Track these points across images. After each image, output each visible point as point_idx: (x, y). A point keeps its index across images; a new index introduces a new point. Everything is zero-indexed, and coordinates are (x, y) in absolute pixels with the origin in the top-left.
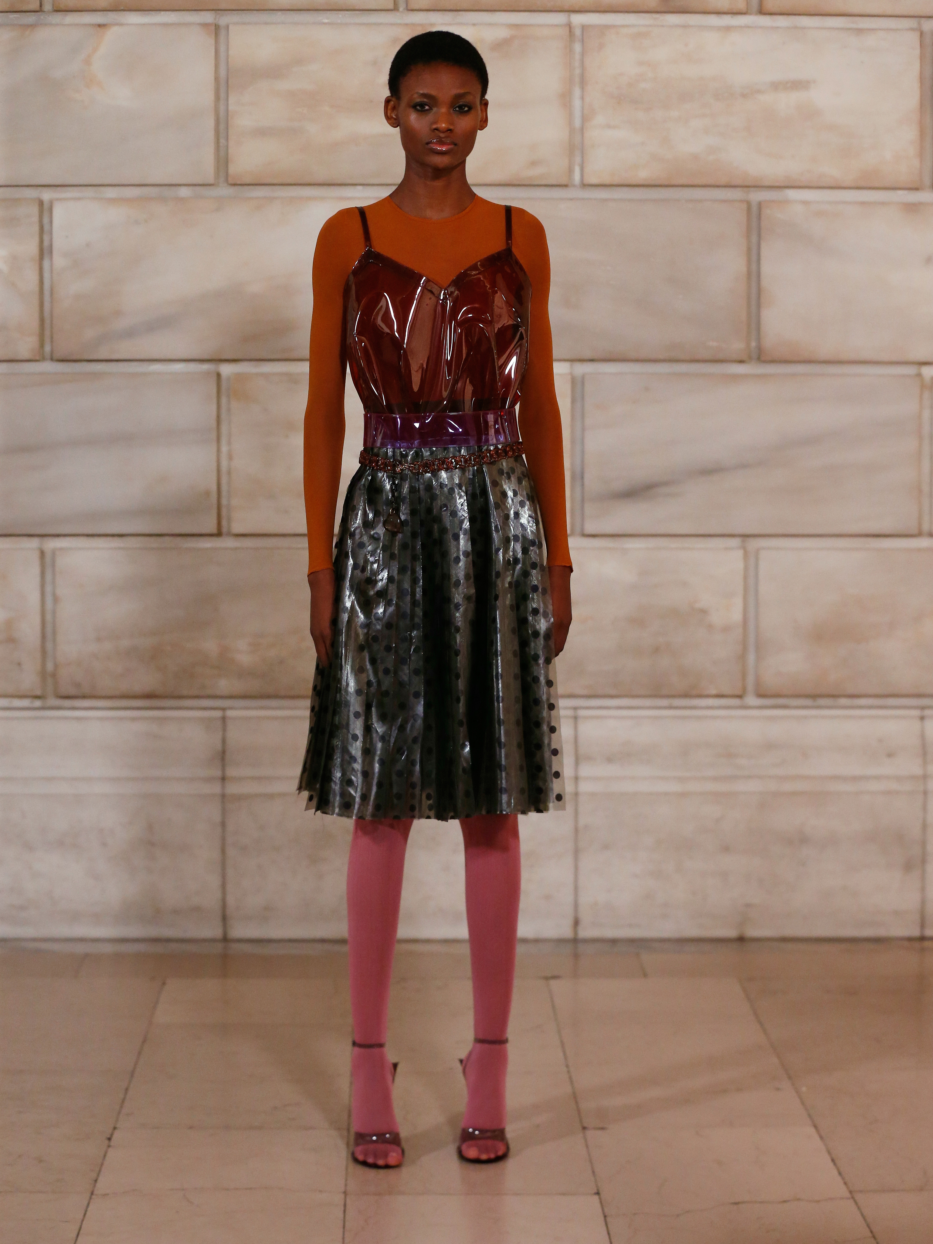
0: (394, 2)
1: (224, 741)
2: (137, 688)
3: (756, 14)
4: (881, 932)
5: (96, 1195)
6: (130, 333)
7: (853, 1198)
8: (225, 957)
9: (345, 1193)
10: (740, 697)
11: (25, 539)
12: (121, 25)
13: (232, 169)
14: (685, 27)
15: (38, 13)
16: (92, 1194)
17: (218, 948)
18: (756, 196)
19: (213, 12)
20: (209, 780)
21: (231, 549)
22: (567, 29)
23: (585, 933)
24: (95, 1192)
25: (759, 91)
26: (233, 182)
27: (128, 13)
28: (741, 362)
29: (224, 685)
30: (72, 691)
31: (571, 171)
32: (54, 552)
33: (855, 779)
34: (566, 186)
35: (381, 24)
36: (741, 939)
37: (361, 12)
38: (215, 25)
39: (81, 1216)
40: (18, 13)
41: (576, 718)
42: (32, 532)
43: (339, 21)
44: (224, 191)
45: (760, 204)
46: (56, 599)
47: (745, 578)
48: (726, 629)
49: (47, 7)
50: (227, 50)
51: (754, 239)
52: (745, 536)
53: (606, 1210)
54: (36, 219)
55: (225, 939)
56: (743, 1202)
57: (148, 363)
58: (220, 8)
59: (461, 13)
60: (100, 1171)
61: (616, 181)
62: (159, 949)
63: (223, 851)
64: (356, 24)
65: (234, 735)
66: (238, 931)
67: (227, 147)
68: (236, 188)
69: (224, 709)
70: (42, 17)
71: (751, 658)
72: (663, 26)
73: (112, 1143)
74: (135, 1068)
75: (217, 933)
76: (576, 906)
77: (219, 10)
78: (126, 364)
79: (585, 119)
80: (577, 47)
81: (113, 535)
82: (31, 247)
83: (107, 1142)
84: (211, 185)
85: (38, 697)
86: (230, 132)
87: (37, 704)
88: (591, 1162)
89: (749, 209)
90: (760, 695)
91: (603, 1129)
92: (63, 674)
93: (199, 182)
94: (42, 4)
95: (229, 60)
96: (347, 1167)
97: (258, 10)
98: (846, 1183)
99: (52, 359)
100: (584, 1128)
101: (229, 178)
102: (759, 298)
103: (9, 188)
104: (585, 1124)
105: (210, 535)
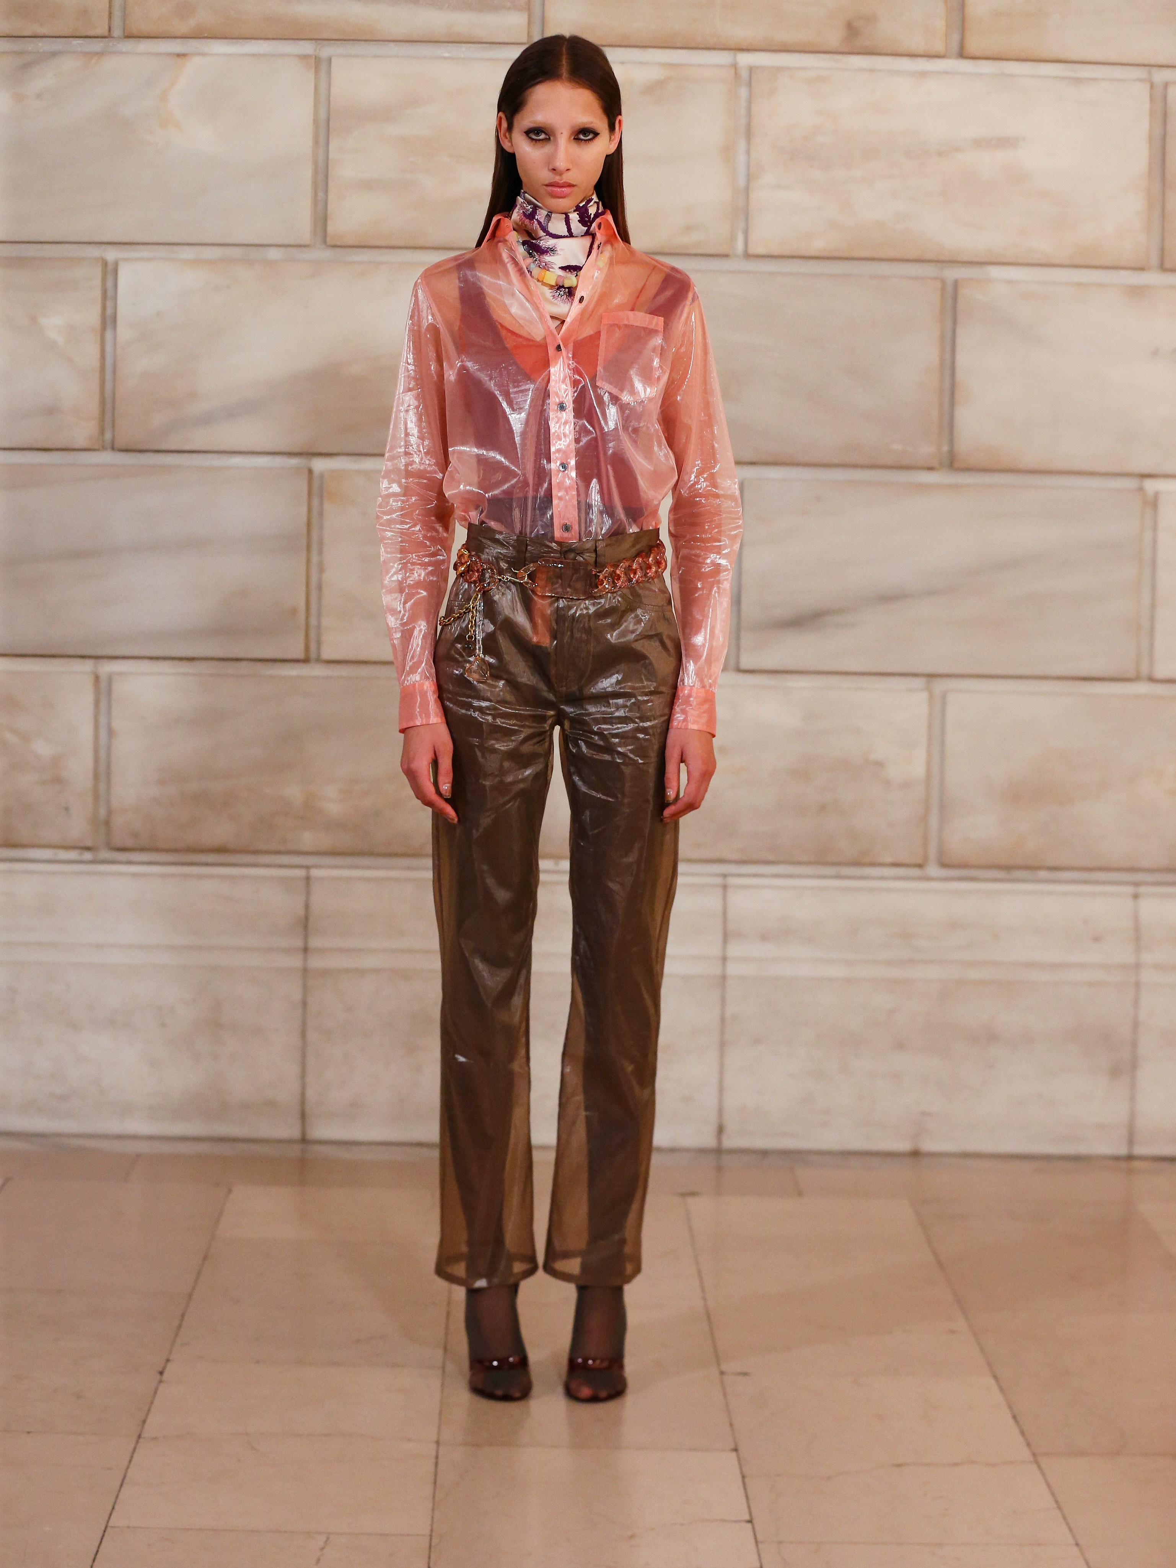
0: (528, 32)
1: (307, 906)
2: (207, 842)
3: (956, 58)
5: (145, 1438)
6: (207, 420)
7: (1036, 1462)
8: (303, 1162)
9: (438, 1443)
10: (920, 866)
11: (77, 662)
12: (204, 54)
13: (331, 229)
14: (872, 70)
15: (106, 39)
16: (139, 1437)
17: (296, 1150)
18: (952, 274)
19: (314, 41)
20: (287, 951)
21: (320, 678)
22: (732, 71)
23: (729, 1142)
24: (143, 1435)
25: (958, 149)
26: (332, 244)
27: (213, 41)
28: (931, 469)
29: (308, 839)
30: (129, 843)
31: (733, 238)
32: (111, 677)
33: (1055, 966)
34: (726, 256)
36: (915, 1154)
37: (489, 46)
38: (316, 57)
39: (126, 1463)
40: (82, 39)
41: (725, 887)
42: (87, 653)
43: (462, 56)
44: (321, 254)
45: (956, 284)
46: (111, 733)
47: (930, 725)
48: (905, 786)
49: (117, 32)
50: (329, 89)
51: (949, 324)
52: (930, 676)
53: (744, 1469)
54: (98, 282)
55: (304, 1140)
56: (907, 1464)
57: (227, 456)
58: (321, 37)
60: (149, 1410)
61: (786, 251)
62: (221, 1149)
63: (303, 1035)
64: (480, 59)
65: (320, 898)
66: (322, 1131)
67: (327, 202)
68: (338, 250)
69: (308, 868)
70: (111, 44)
71: (934, 820)
72: (845, 70)
73: (166, 1377)
74: (193, 1289)
75: (295, 1132)
76: (720, 1111)
77: (321, 40)
78: (201, 455)
79: (750, 178)
80: (743, 92)
81: (181, 659)
82: (93, 316)
83: (158, 1376)
84: (305, 246)
85: (88, 849)
86: (330, 184)
87: (88, 856)
88: (729, 1412)
89: (943, 289)
90: (944, 865)
91: (745, 1374)
92: (118, 821)
93: (292, 242)
94: (112, 28)
95: (331, 99)
96: (440, 1413)
97: (366, 41)
98: (1028, 1445)
99: (113, 449)
100: (722, 1373)
101: (328, 240)
102: (953, 393)
103: (67, 245)
104: (724, 1367)
105: (297, 661)
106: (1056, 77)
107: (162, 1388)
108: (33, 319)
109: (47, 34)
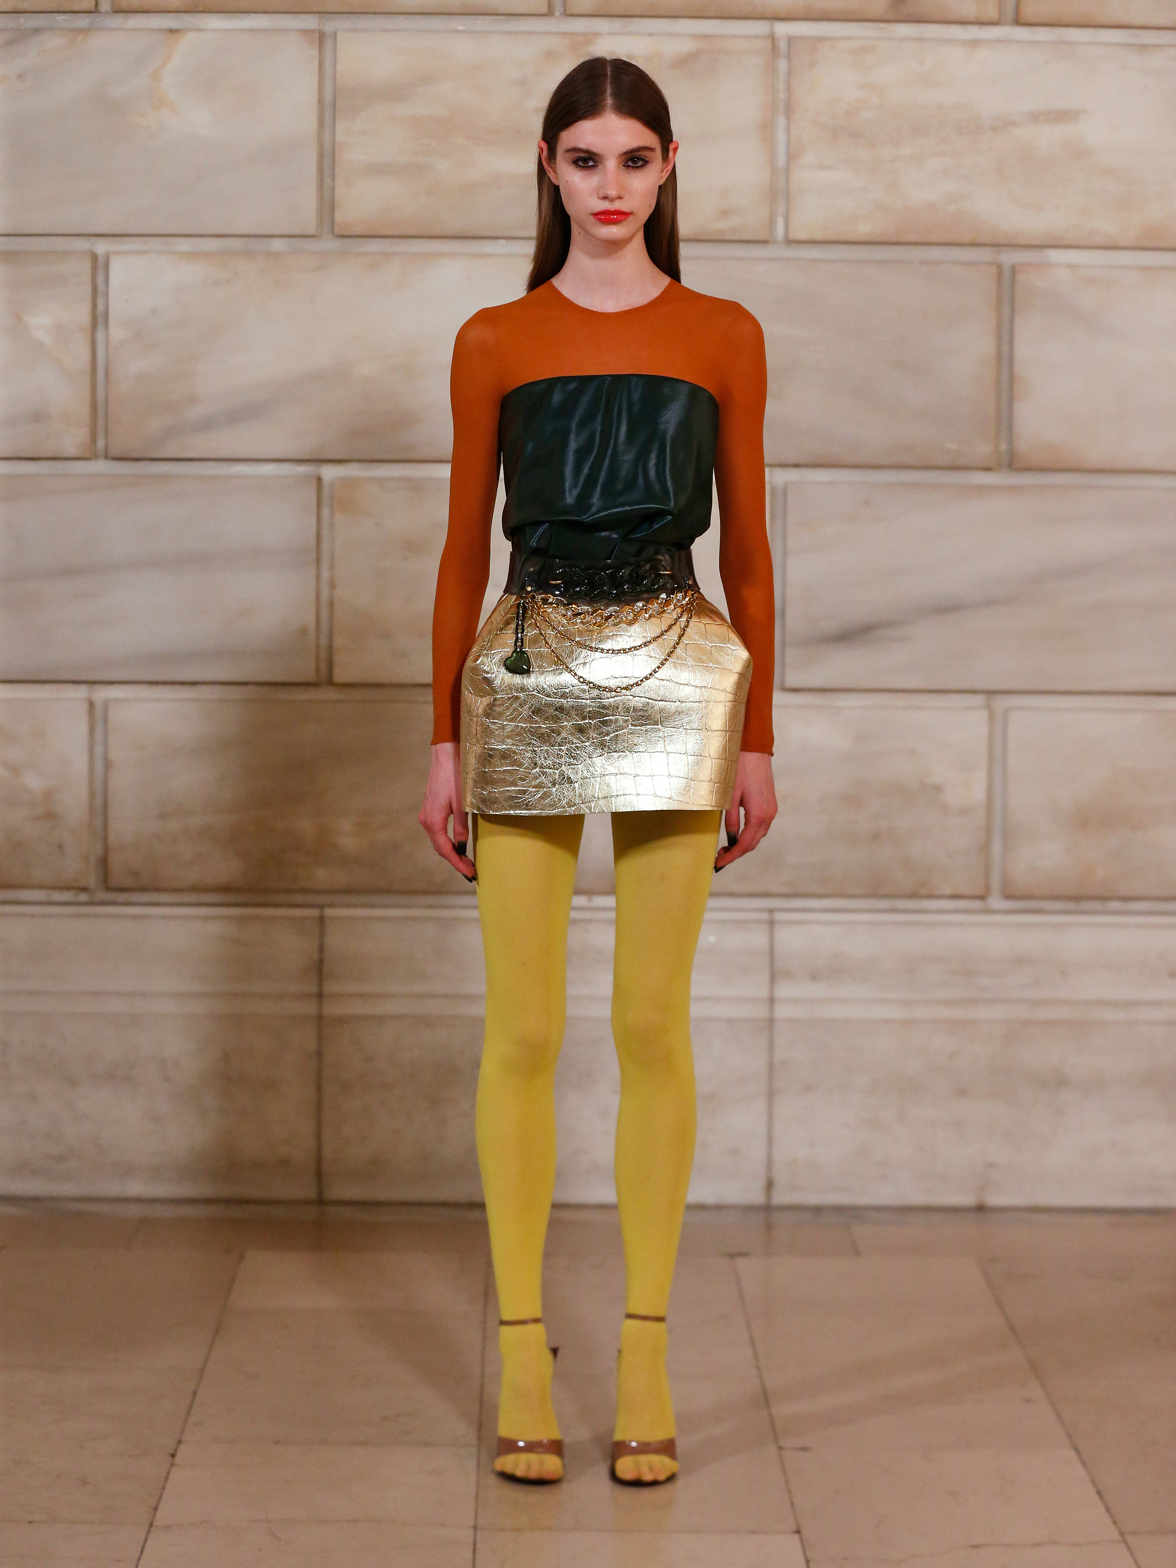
0: (549, 4)
1: (321, 948)
2: (210, 879)
3: (1012, 25)
5: (157, 1527)
6: (207, 425)
7: (1125, 1541)
8: (320, 1224)
9: (475, 1527)
10: (981, 898)
11: (70, 687)
12: (199, 30)
13: (339, 217)
14: (920, 40)
15: (94, 14)
16: (151, 1525)
17: (312, 1212)
18: (1009, 258)
19: (317, 15)
20: (302, 997)
21: (334, 702)
22: (770, 42)
23: (780, 1198)
24: (155, 1524)
25: (1014, 124)
26: (341, 233)
27: (208, 15)
28: (988, 469)
29: (323, 876)
30: (129, 882)
31: (772, 222)
32: (106, 705)
33: (1128, 1004)
34: (765, 242)
35: (531, 32)
36: (980, 1208)
37: (507, 17)
38: (320, 32)
39: (137, 1554)
40: (67, 14)
41: (772, 923)
42: (81, 678)
43: (478, 29)
44: (328, 244)
45: (1014, 270)
46: (106, 764)
47: (991, 747)
48: (965, 811)
49: (105, 6)
50: (335, 66)
51: (1006, 311)
52: (991, 693)
53: (809, 1553)
54: (87, 277)
55: (321, 1201)
56: (983, 1546)
57: (229, 463)
58: (325, 10)
59: (634, 19)
60: (161, 1496)
61: (830, 236)
62: (232, 1212)
63: (319, 1089)
64: (501, 33)
65: (335, 940)
66: (338, 1191)
67: (333, 189)
68: (347, 240)
69: (321, 907)
70: (98, 20)
71: (997, 847)
72: (893, 39)
73: (178, 1459)
74: (205, 1364)
75: (309, 1192)
76: (770, 1164)
77: (325, 13)
78: (202, 464)
79: (791, 157)
80: (782, 65)
81: (182, 683)
82: (82, 314)
83: (170, 1459)
84: (312, 236)
85: (84, 889)
86: (337, 169)
87: (83, 897)
88: (790, 1492)
89: (1000, 274)
90: (1008, 896)
91: (804, 1449)
92: (116, 860)
93: (297, 232)
94: (98, 3)
95: (337, 76)
96: (477, 1495)
97: (375, 13)
98: (1115, 1523)
99: (106, 457)
100: (780, 1448)
101: (336, 228)
102: (1011, 388)
103: (54, 238)
104: (782, 1444)
105: (307, 684)
106: (1118, 44)
107: (175, 1474)
108: (18, 318)
109: (29, 9)
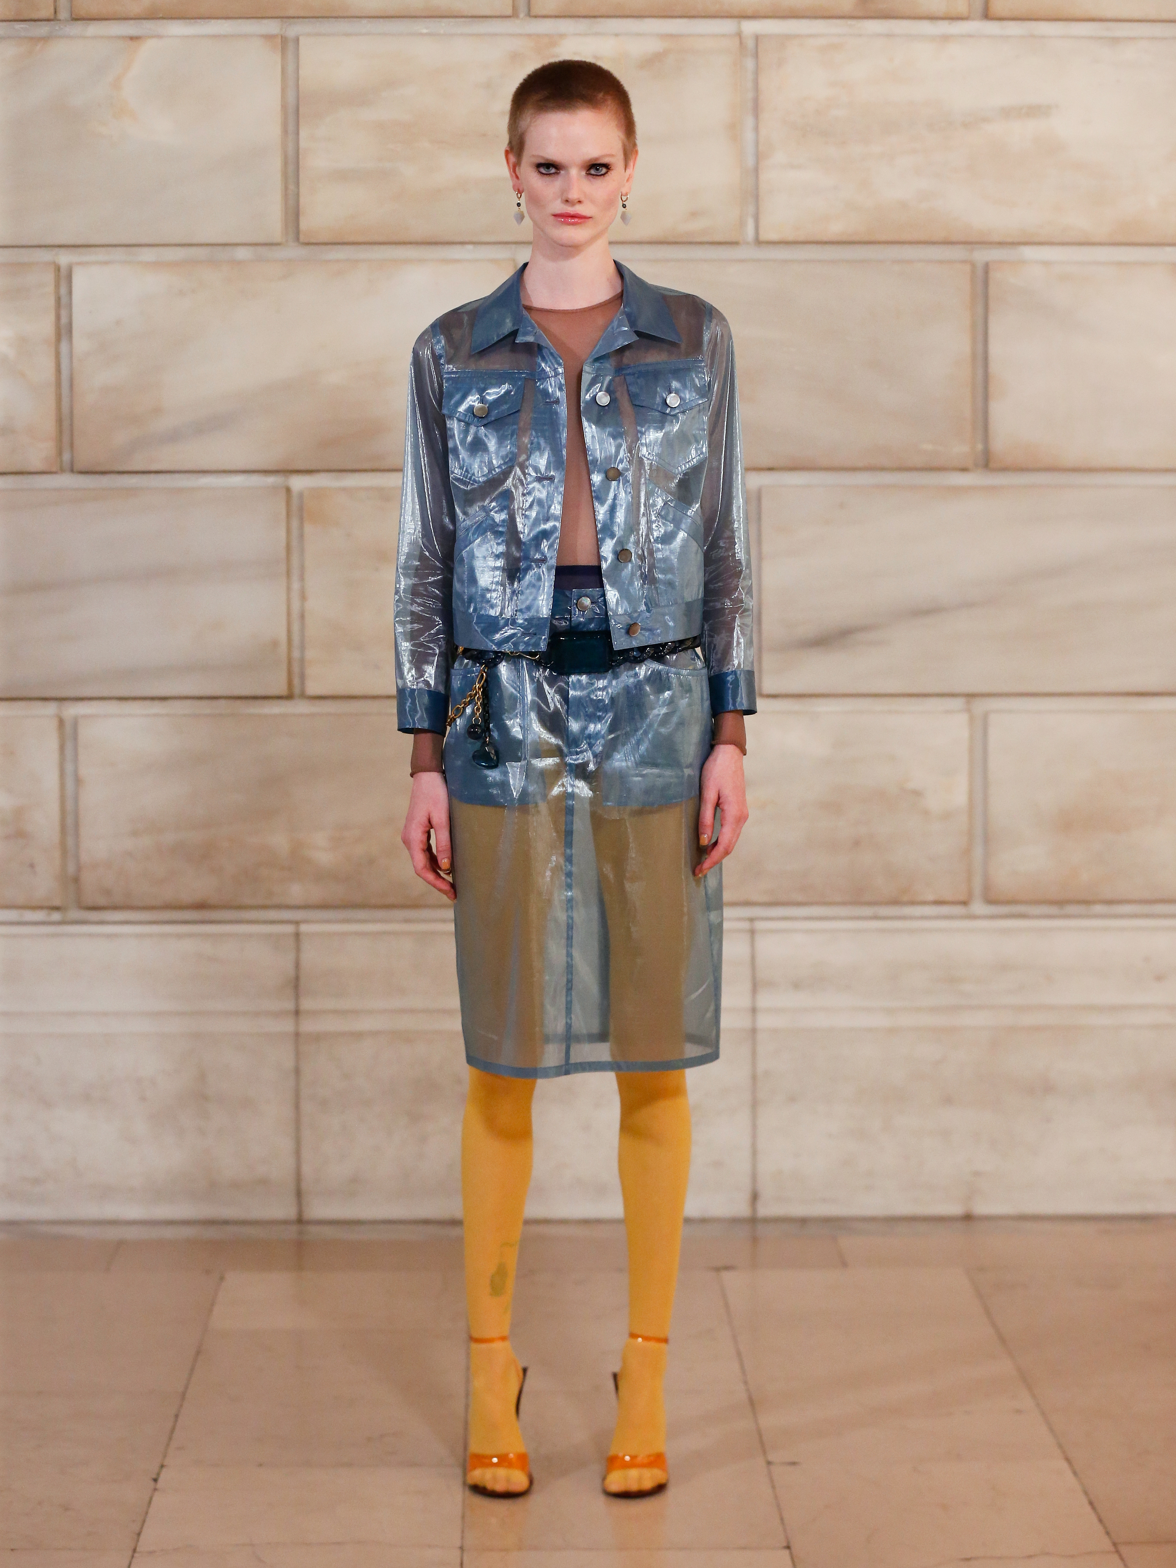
0: (513, 5)
1: (297, 965)
2: (186, 897)
3: (981, 19)
4: (1150, 1208)
5: (140, 1552)
6: (174, 437)
7: (1117, 1552)
8: (300, 1245)
9: (461, 1548)
10: (965, 903)
11: (39, 704)
12: (159, 37)
13: (304, 225)
14: (889, 36)
15: (52, 22)
16: (134, 1551)
17: (292, 1232)
18: (982, 256)
19: (279, 20)
20: (277, 1015)
21: (307, 715)
22: (737, 41)
23: (763, 1211)
24: (138, 1549)
25: (985, 120)
26: (306, 241)
27: (169, 21)
28: (964, 470)
29: (296, 891)
30: (102, 901)
31: (742, 224)
32: (76, 722)
33: (1114, 1009)
34: (736, 243)
35: (496, 35)
36: (968, 1218)
37: (470, 19)
38: (282, 37)
40: (25, 23)
41: (752, 932)
42: (51, 695)
43: (441, 31)
44: (293, 252)
45: (986, 267)
46: (78, 781)
47: (971, 750)
48: (946, 816)
49: (63, 14)
50: (297, 71)
51: (980, 310)
52: (971, 696)
54: (51, 288)
55: (300, 1221)
56: (976, 1558)
57: (195, 475)
58: (287, 14)
59: (599, 20)
60: (144, 1521)
61: (802, 237)
62: (211, 1233)
63: (297, 1106)
64: (462, 34)
65: (310, 956)
66: (318, 1210)
67: (298, 196)
68: (313, 247)
69: (297, 923)
70: (57, 28)
71: (978, 852)
72: (860, 35)
73: (159, 1486)
74: (186, 1387)
75: (290, 1212)
76: (754, 1176)
77: (287, 17)
78: (168, 476)
79: (759, 157)
80: (750, 63)
81: (153, 699)
82: (46, 326)
83: (152, 1483)
84: (276, 244)
85: (56, 909)
86: (301, 175)
87: (56, 916)
88: (778, 1506)
89: (973, 273)
90: (990, 901)
91: (794, 1464)
92: (88, 878)
93: (261, 240)
94: (58, 11)
95: (300, 82)
96: (463, 1516)
97: (336, 17)
98: (1107, 1533)
99: (72, 471)
100: (769, 1463)
101: (302, 237)
102: (986, 386)
103: (16, 249)
104: (771, 1457)
105: (280, 698)
106: (1090, 38)
107: (157, 1497)
